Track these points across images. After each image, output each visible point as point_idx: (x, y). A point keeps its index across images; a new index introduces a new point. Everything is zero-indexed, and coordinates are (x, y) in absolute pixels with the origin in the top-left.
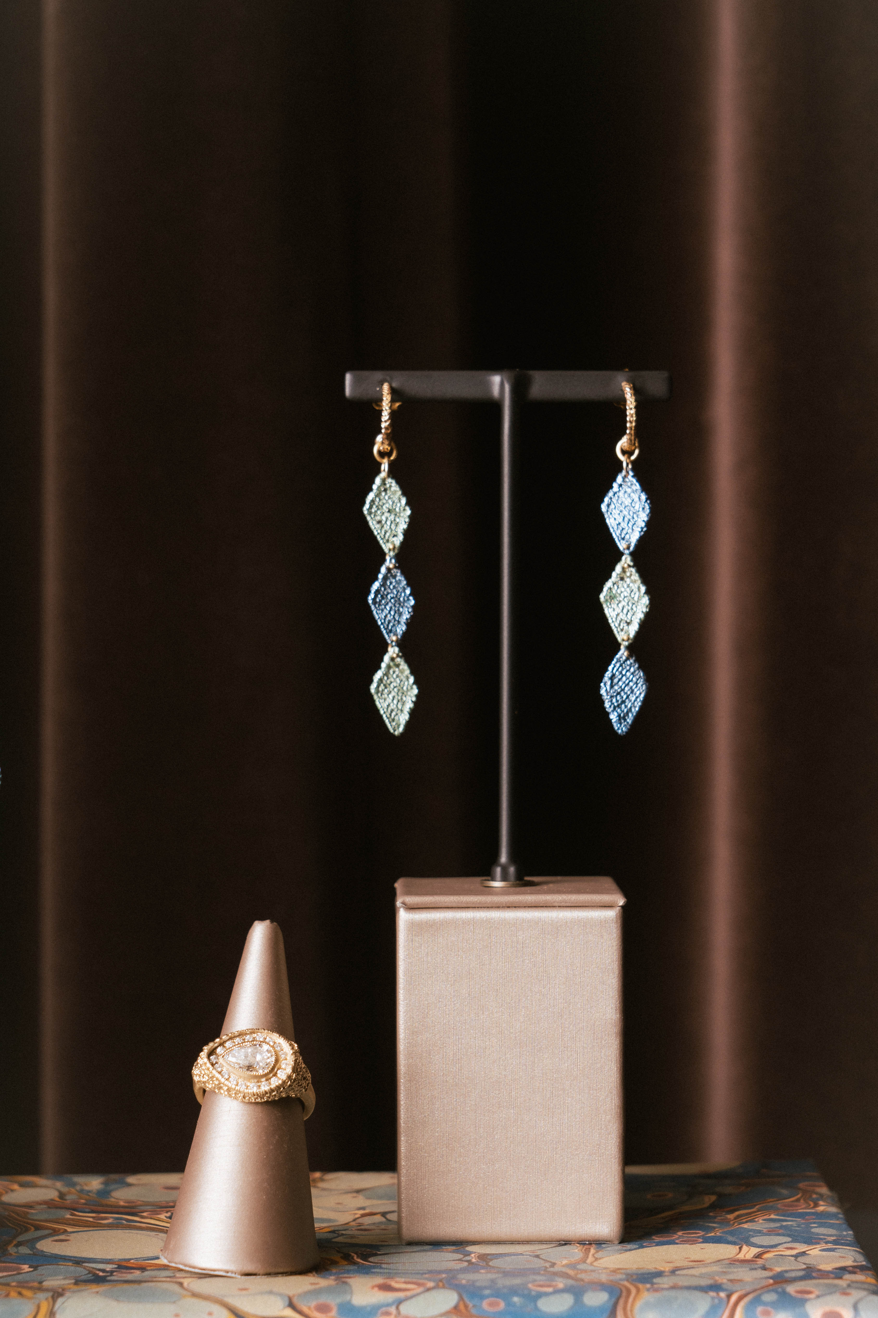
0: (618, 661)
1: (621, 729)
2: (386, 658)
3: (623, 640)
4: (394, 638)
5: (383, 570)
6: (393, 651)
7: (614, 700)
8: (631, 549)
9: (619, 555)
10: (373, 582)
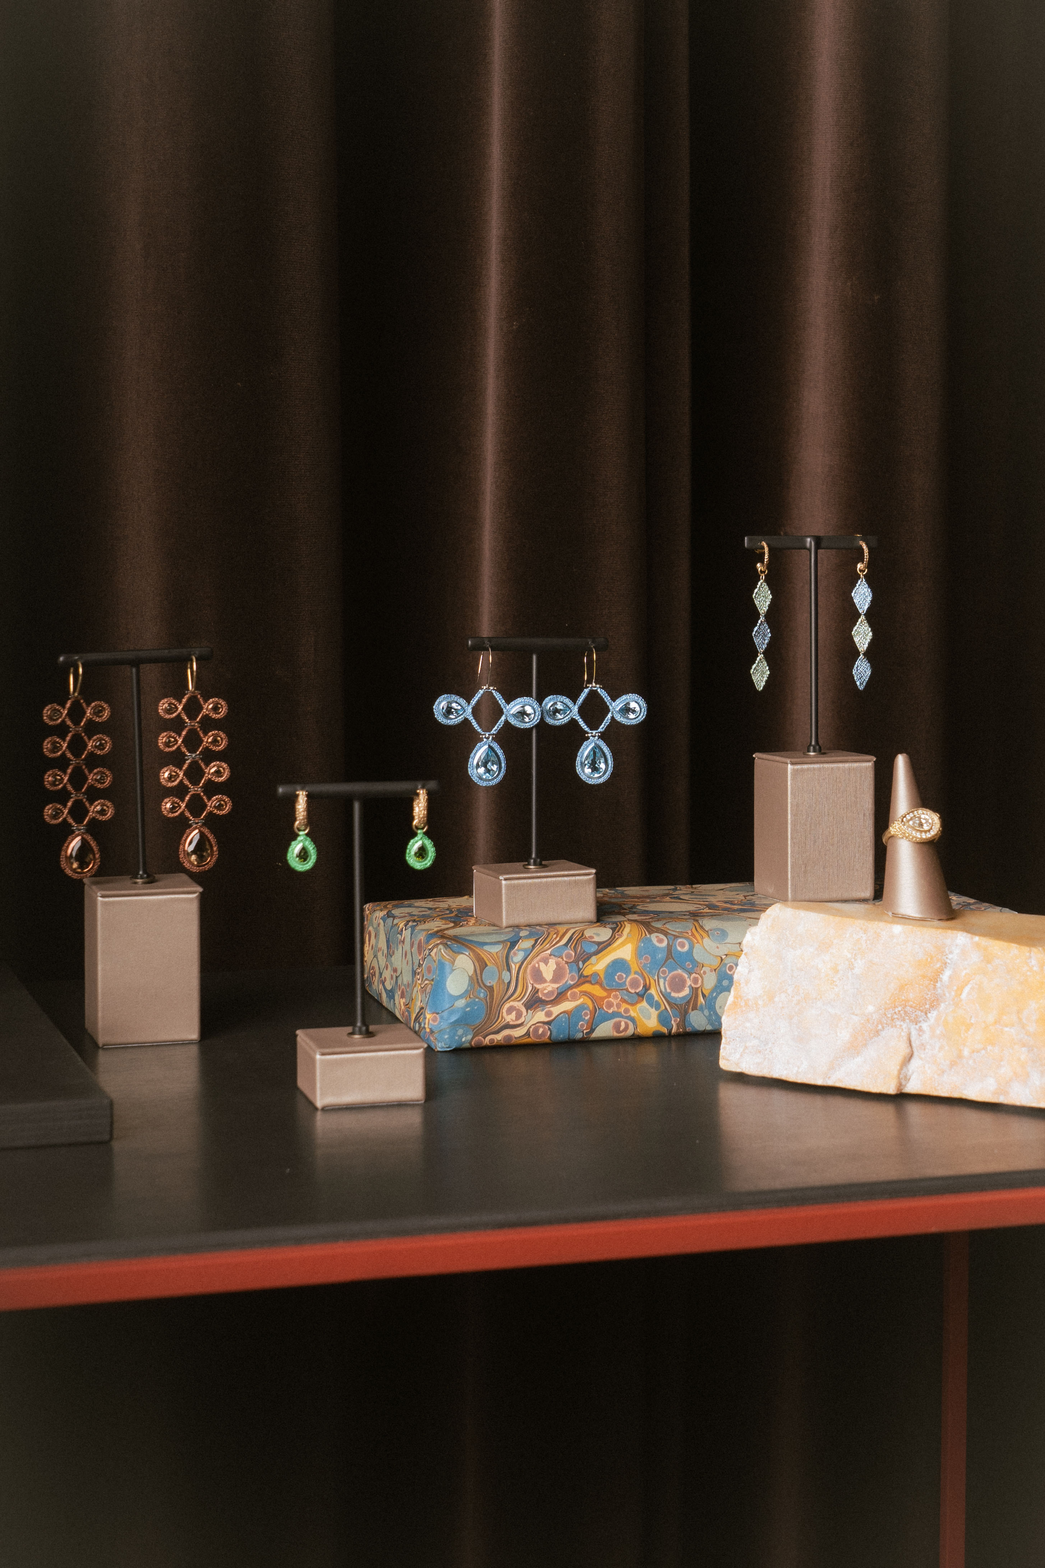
0: (860, 659)
1: (861, 688)
2: (758, 659)
3: (862, 651)
4: (762, 651)
5: (759, 622)
6: (761, 656)
7: (858, 676)
8: (865, 612)
9: (859, 615)
10: (755, 627)
